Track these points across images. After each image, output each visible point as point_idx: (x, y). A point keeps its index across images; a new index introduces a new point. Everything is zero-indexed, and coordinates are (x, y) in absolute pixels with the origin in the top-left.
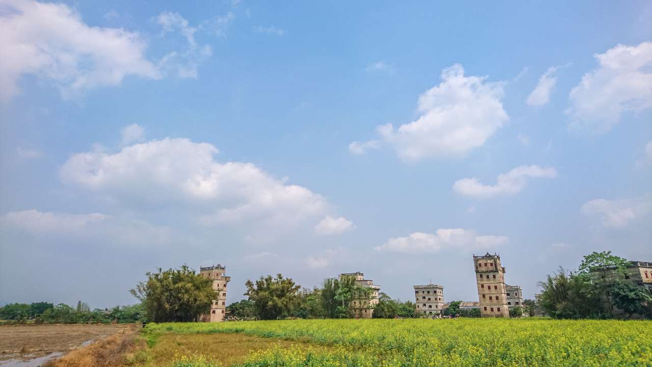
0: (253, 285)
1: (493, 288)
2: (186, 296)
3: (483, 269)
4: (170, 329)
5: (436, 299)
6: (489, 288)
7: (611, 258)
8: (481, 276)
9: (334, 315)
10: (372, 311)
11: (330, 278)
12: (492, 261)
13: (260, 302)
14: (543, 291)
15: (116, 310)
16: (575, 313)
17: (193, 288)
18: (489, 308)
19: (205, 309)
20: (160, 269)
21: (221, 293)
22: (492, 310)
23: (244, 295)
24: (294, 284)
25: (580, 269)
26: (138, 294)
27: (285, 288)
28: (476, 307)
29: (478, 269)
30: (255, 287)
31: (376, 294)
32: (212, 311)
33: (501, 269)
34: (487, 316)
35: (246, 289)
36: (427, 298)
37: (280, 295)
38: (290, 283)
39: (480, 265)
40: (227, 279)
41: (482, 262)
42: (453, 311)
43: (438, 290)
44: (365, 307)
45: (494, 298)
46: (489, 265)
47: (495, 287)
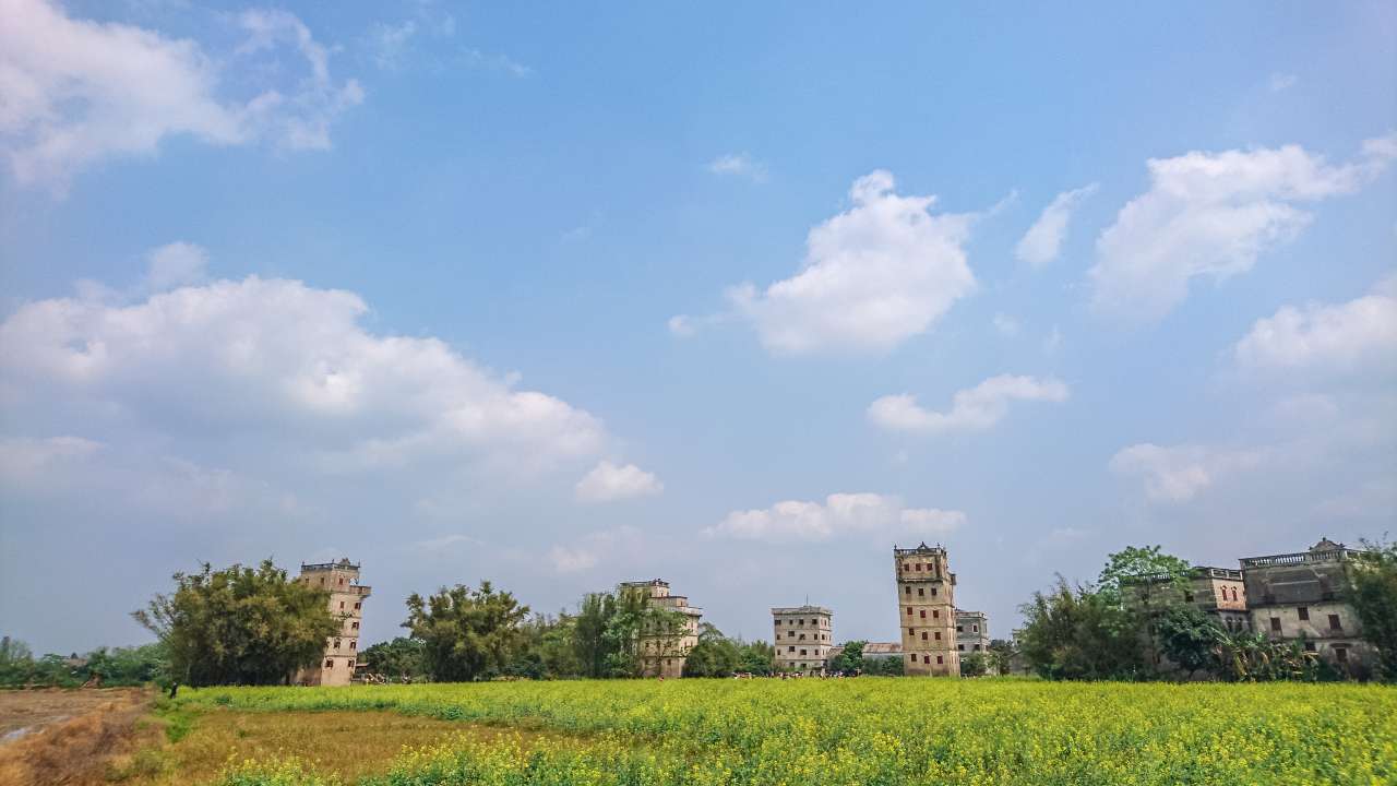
0: (422, 605)
1: (930, 616)
2: (264, 629)
3: (913, 575)
4: (224, 701)
5: (816, 637)
6: (923, 614)
7: (1161, 560)
8: (908, 590)
9: (599, 673)
10: (682, 661)
11: (597, 591)
12: (931, 560)
13: (437, 644)
14: (1027, 624)
15: (98, 657)
16: (1088, 668)
17: (281, 609)
18: (920, 658)
19: (309, 656)
20: (208, 566)
21: (349, 622)
22: (927, 660)
23: (402, 626)
24: (515, 602)
25: (1100, 581)
26: (153, 620)
27: (495, 614)
28: (893, 655)
29: (904, 577)
30: (428, 610)
31: (692, 625)
32: (325, 661)
33: (948, 578)
34: (915, 673)
35: (407, 613)
36: (797, 634)
37: (483, 627)
38: (507, 601)
39: (907, 568)
40: (363, 592)
41: (912, 561)
42: (850, 662)
43: (820, 618)
44: (668, 653)
45: (931, 636)
46: (924, 568)
47: (935, 613)
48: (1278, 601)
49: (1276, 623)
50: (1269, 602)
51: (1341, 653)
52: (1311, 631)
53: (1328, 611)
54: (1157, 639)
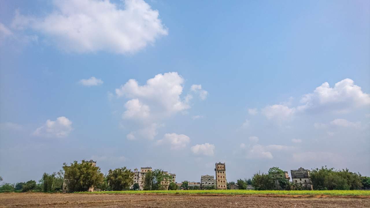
0: (112, 172)
6: (221, 177)
10: (168, 187)
12: (223, 166)
18: (220, 186)
22: (222, 186)
28: (195, 185)
33: (225, 170)
34: (219, 189)
35: (108, 174)
39: (219, 167)
43: (175, 176)
45: (223, 182)
46: (222, 168)
47: (224, 177)
48: (297, 177)
49: (296, 181)
50: (295, 177)
51: (306, 186)
52: (302, 182)
53: (304, 179)
54: (278, 183)
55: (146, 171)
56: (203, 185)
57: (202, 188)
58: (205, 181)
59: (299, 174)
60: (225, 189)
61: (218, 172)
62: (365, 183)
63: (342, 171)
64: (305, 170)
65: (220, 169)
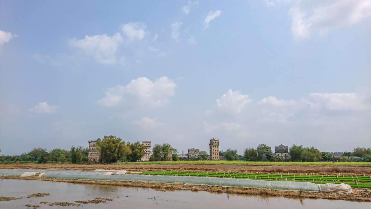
1: (216, 151)
6: (215, 150)
12: (217, 142)
13: (132, 154)
22: (216, 158)
34: (215, 160)
39: (213, 143)
45: (216, 154)
47: (217, 150)
49: (278, 155)
50: (278, 152)
51: (286, 158)
52: (283, 156)
53: (285, 153)
54: (265, 156)
55: (146, 144)
56: (190, 156)
57: (188, 159)
58: (192, 153)
59: (281, 149)
60: (218, 160)
61: (213, 146)
62: (324, 156)
63: (310, 148)
64: (286, 147)
65: (214, 144)
